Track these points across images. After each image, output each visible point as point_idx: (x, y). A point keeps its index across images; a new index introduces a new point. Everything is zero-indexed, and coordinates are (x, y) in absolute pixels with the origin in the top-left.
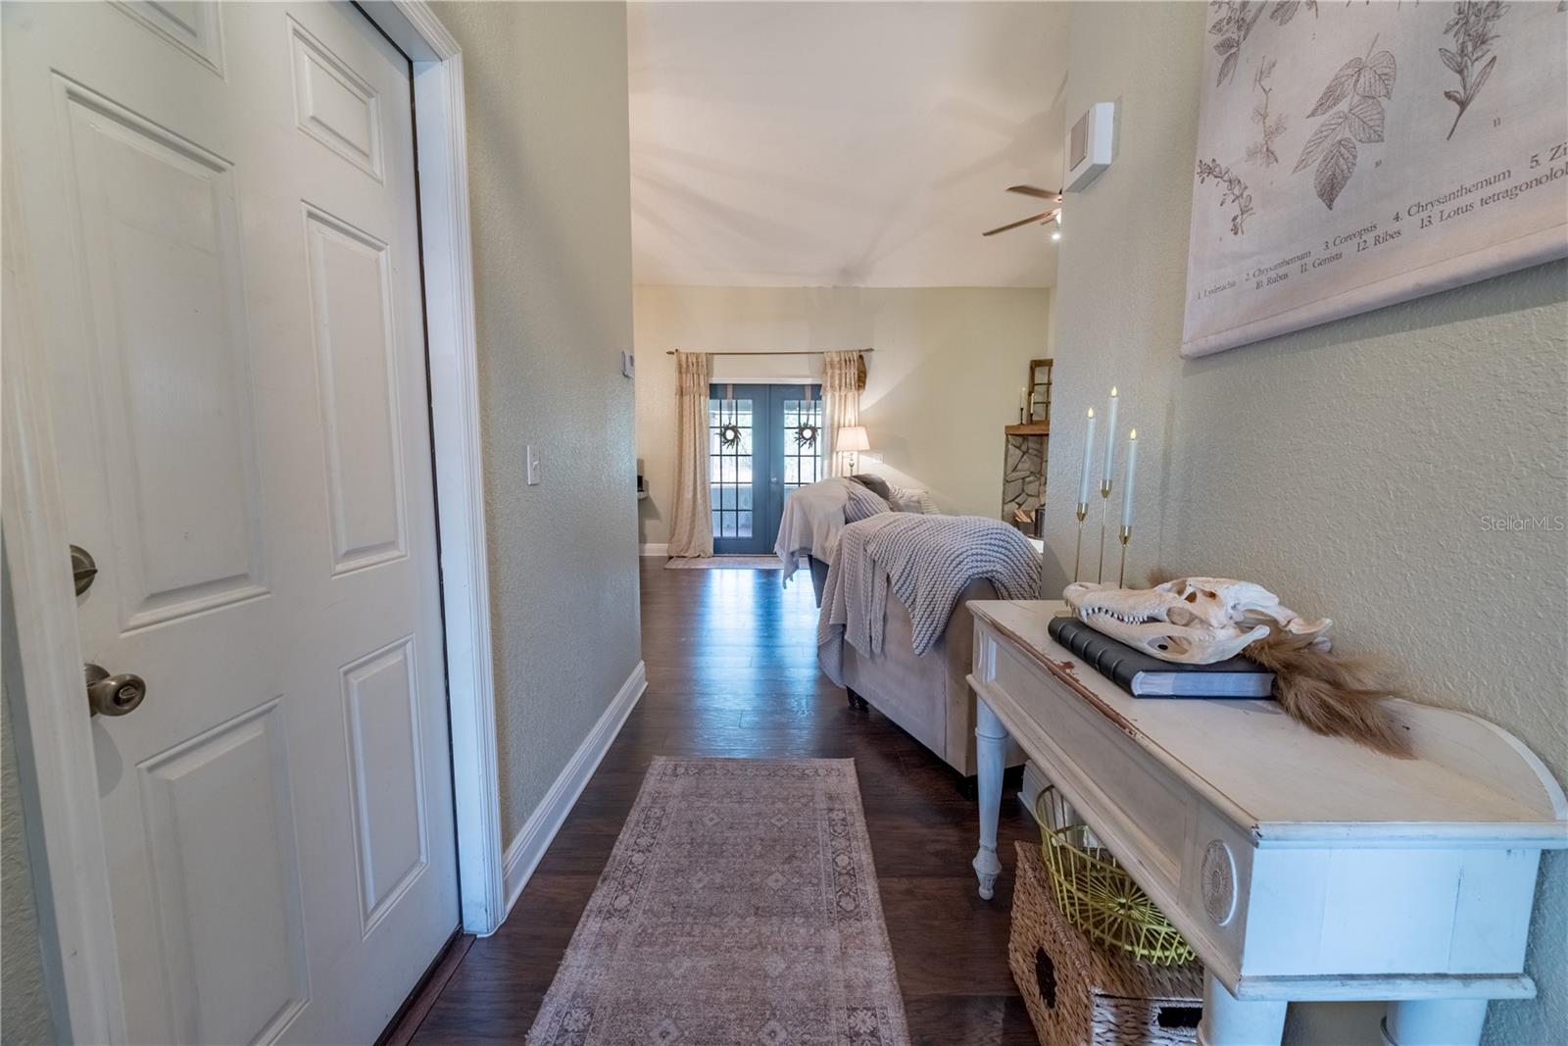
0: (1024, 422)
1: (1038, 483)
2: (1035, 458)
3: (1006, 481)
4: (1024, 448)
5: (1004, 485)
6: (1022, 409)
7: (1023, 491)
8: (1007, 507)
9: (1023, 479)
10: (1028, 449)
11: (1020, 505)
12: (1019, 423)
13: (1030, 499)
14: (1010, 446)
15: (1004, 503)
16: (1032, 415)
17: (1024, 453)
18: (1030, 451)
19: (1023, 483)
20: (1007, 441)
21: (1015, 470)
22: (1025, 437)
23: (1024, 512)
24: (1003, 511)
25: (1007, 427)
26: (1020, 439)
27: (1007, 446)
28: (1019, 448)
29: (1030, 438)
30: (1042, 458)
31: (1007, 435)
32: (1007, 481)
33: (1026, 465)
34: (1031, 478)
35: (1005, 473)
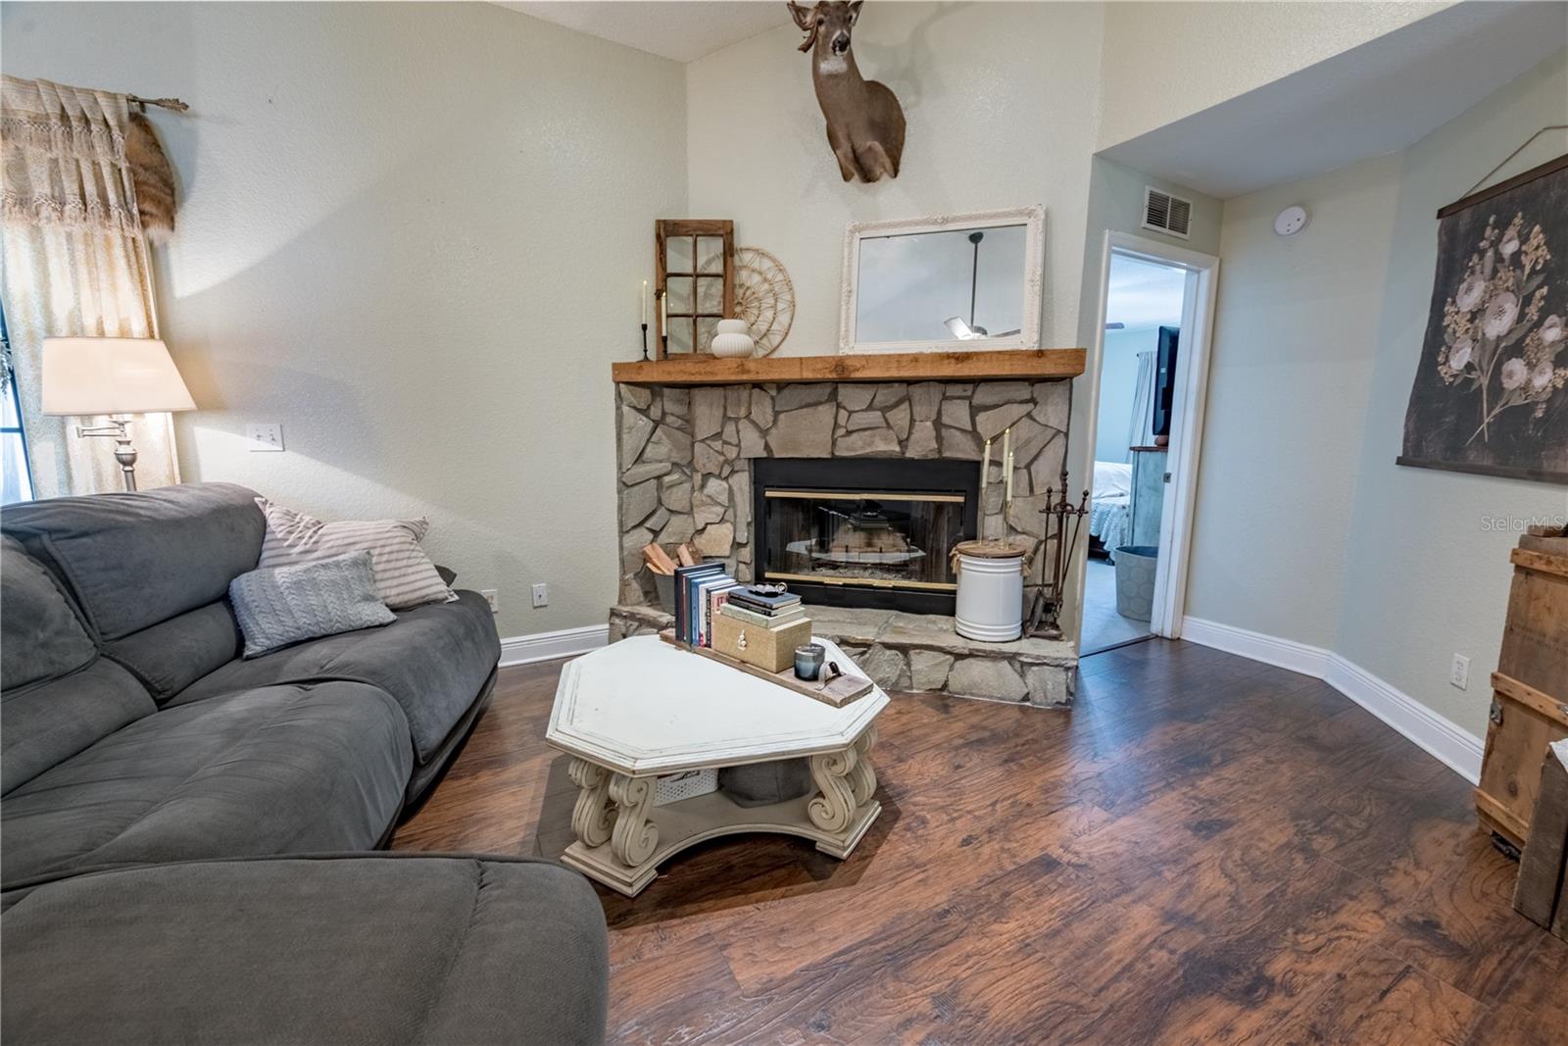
0: (652, 355)
1: (687, 486)
2: (679, 434)
3: (624, 486)
4: (655, 412)
5: (620, 492)
6: (644, 327)
7: (660, 502)
8: (630, 540)
9: (659, 478)
10: (664, 414)
11: (656, 533)
12: (642, 357)
13: (676, 520)
14: (625, 409)
15: (623, 532)
16: (665, 339)
17: (657, 424)
18: (670, 419)
19: (660, 487)
20: (619, 395)
21: (639, 459)
22: (655, 388)
23: (661, 546)
24: (621, 548)
25: (616, 366)
26: (646, 393)
27: (618, 408)
28: (644, 412)
29: (666, 391)
30: (693, 436)
31: (618, 383)
32: (624, 483)
33: (662, 449)
34: (675, 477)
35: (620, 467)
